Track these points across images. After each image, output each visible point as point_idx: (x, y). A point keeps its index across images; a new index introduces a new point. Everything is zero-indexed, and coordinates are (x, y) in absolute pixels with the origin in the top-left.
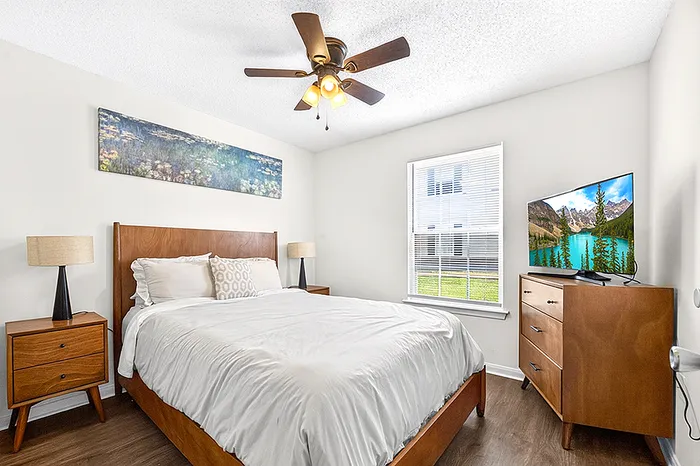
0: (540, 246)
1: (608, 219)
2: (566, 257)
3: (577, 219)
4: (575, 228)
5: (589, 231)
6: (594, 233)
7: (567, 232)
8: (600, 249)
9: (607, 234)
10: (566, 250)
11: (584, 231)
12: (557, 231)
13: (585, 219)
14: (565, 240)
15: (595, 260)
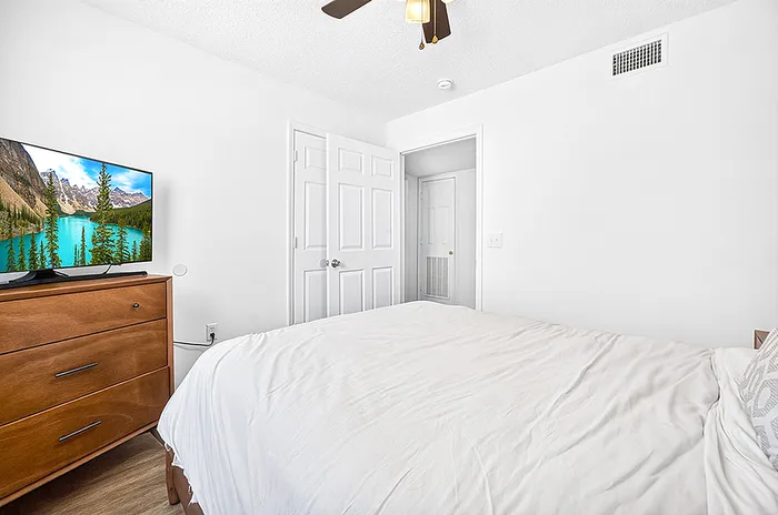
0: (17, 232)
1: (115, 206)
2: (52, 250)
3: (70, 196)
4: (67, 208)
5: (88, 215)
6: (94, 218)
7: (55, 212)
8: (101, 238)
9: (113, 221)
10: (52, 238)
11: (79, 214)
12: (41, 207)
13: (83, 200)
14: (52, 222)
15: (93, 251)
